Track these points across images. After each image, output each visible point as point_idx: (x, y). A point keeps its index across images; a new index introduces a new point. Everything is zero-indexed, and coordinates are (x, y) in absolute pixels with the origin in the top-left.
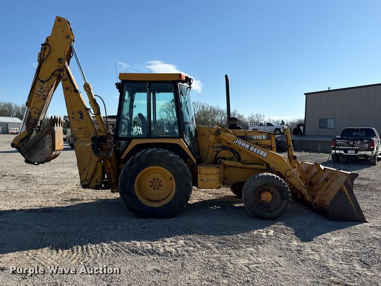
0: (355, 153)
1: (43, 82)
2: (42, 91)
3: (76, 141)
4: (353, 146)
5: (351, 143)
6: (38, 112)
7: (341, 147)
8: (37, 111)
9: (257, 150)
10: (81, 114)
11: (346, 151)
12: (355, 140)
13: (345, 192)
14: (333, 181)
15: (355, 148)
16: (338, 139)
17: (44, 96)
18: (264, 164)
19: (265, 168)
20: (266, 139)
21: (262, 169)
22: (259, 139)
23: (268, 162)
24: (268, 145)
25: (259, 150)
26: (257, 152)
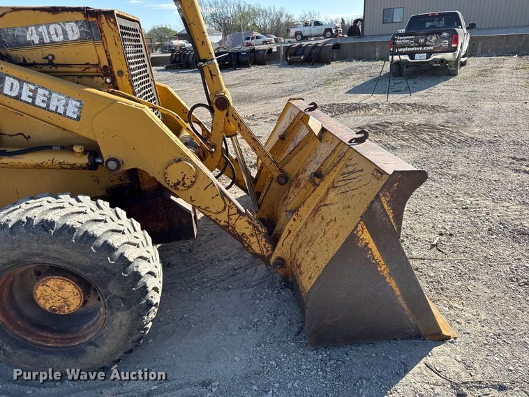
0: (427, 58)
4: (424, 45)
5: (422, 41)
7: (404, 50)
9: (35, 92)
11: (412, 55)
12: (428, 35)
13: (366, 248)
14: (333, 187)
15: (428, 48)
16: (401, 35)
18: (76, 149)
19: (84, 160)
20: (81, 39)
21: (73, 167)
22: (52, 43)
23: (92, 137)
24: (97, 66)
25: (41, 91)
26: (34, 98)
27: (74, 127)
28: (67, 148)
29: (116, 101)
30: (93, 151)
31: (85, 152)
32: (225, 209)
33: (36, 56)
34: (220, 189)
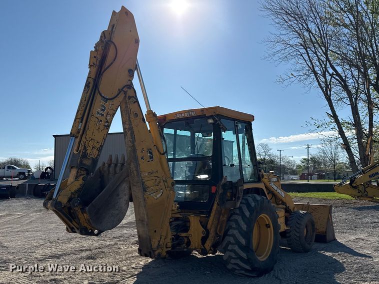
1: (106, 100)
2: (104, 113)
3: (146, 191)
6: (98, 146)
8: (96, 145)
10: (151, 153)
17: (107, 122)
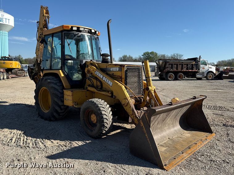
9: (107, 80)
18: (110, 92)
19: (110, 95)
20: (118, 71)
21: (108, 96)
22: (114, 71)
23: (113, 90)
24: (120, 76)
25: (108, 80)
26: (106, 81)
27: (111, 87)
28: (108, 92)
29: (118, 84)
30: (112, 93)
31: (111, 93)
32: (133, 115)
33: (111, 73)
34: (133, 109)
